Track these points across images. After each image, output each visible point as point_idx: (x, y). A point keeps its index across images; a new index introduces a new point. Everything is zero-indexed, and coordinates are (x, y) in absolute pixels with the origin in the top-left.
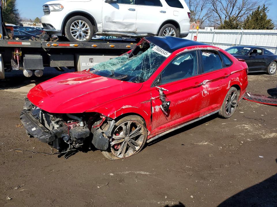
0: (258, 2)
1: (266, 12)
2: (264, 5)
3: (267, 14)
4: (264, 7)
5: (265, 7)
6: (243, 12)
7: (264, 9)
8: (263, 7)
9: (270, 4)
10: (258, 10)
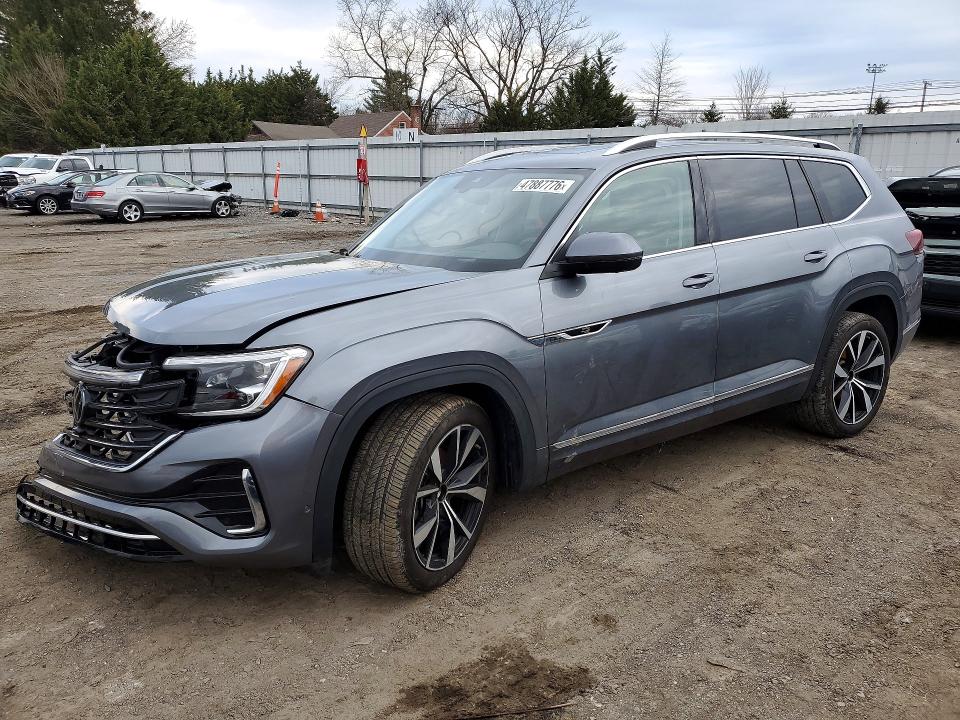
0: (585, 42)
1: (607, 72)
2: (600, 53)
3: (612, 80)
4: (600, 59)
5: (604, 58)
6: (546, 75)
7: (602, 65)
8: (596, 59)
9: (616, 50)
10: (584, 70)
